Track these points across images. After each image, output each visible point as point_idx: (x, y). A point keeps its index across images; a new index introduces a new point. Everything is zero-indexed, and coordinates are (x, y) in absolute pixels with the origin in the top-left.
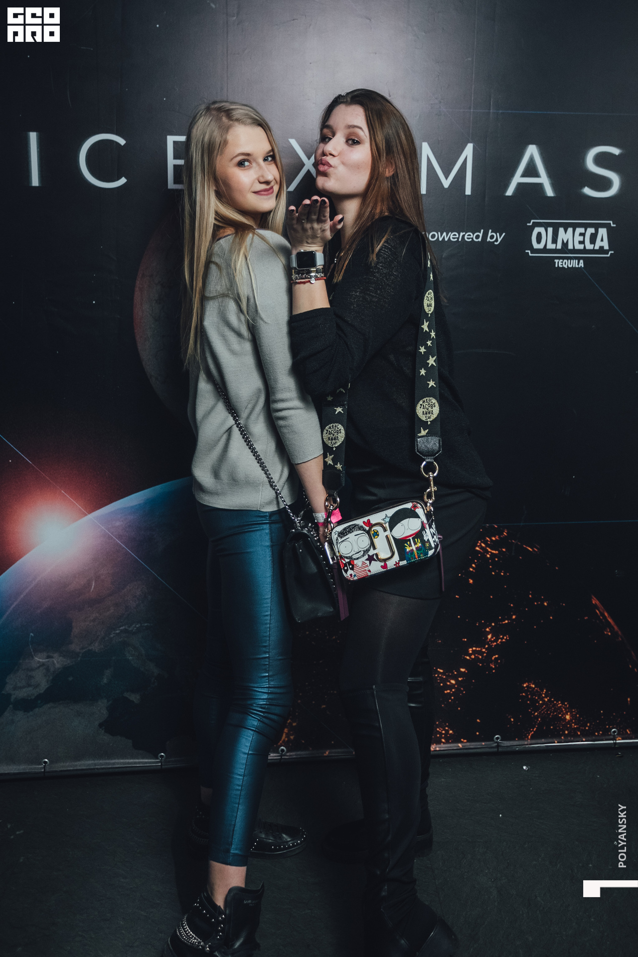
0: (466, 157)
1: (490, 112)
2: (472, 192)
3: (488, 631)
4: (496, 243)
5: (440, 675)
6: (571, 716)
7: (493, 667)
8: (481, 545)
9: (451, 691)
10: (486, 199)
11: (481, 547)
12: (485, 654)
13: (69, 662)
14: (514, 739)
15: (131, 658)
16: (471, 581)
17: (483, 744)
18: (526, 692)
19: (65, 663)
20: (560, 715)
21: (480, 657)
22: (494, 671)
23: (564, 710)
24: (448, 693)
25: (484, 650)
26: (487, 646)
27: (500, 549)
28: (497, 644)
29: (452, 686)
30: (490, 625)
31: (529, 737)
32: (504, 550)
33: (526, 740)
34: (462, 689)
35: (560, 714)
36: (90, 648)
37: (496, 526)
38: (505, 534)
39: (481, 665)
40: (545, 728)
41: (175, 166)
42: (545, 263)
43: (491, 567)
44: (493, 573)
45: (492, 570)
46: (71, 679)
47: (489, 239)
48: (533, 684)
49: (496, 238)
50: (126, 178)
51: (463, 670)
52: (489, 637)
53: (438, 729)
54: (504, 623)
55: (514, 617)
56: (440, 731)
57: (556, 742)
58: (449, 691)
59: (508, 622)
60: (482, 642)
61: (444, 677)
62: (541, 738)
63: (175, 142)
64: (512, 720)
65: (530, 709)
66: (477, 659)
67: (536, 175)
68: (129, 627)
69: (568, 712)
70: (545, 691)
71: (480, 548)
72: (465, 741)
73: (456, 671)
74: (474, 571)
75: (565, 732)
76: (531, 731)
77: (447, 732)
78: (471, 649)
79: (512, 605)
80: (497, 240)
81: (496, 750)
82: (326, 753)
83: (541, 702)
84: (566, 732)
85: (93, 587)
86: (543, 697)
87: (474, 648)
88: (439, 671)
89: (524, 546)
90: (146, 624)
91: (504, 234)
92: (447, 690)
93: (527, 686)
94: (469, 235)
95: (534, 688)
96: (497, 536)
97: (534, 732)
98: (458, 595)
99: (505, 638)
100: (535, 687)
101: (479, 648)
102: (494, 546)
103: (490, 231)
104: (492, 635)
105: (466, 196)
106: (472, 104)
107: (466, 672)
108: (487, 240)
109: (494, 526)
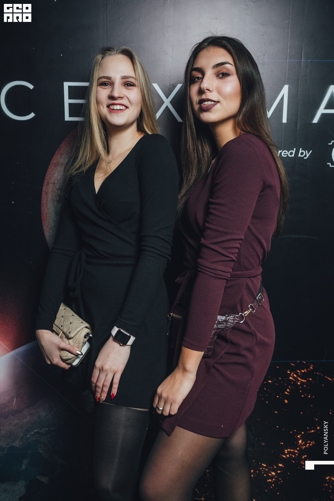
0: (283, 95)
1: (301, 61)
2: (287, 121)
3: (299, 438)
4: (305, 158)
5: (264, 469)
7: (303, 464)
8: (293, 376)
9: (272, 480)
10: (298, 126)
11: (294, 377)
12: (297, 455)
15: (42, 452)
16: (286, 401)
18: (328, 482)
21: (294, 456)
24: (270, 481)
25: (296, 451)
27: (308, 379)
28: (306, 447)
29: (273, 477)
30: (302, 433)
32: (310, 379)
34: (280, 479)
36: (13, 444)
37: (305, 362)
38: (311, 368)
39: (294, 462)
41: (70, 105)
43: (301, 391)
44: (303, 396)
45: (301, 394)
47: (300, 155)
48: (333, 478)
49: (305, 154)
50: (34, 113)
51: (280, 465)
52: (300, 442)
54: (311, 432)
55: (318, 428)
59: (314, 432)
60: (294, 445)
61: (267, 470)
63: (70, 87)
66: (290, 457)
68: (41, 430)
71: (293, 378)
73: (275, 466)
74: (288, 394)
78: (286, 451)
79: (317, 419)
80: (305, 156)
85: (14, 402)
87: (289, 450)
88: (263, 466)
89: (326, 377)
90: (52, 428)
91: (311, 151)
92: (269, 479)
94: (284, 153)
95: (333, 481)
96: (305, 370)
98: (276, 411)
99: (312, 443)
101: (292, 449)
102: (303, 376)
103: (301, 149)
104: (302, 441)
105: (283, 123)
106: (288, 56)
107: (283, 466)
108: (298, 155)
109: (303, 362)
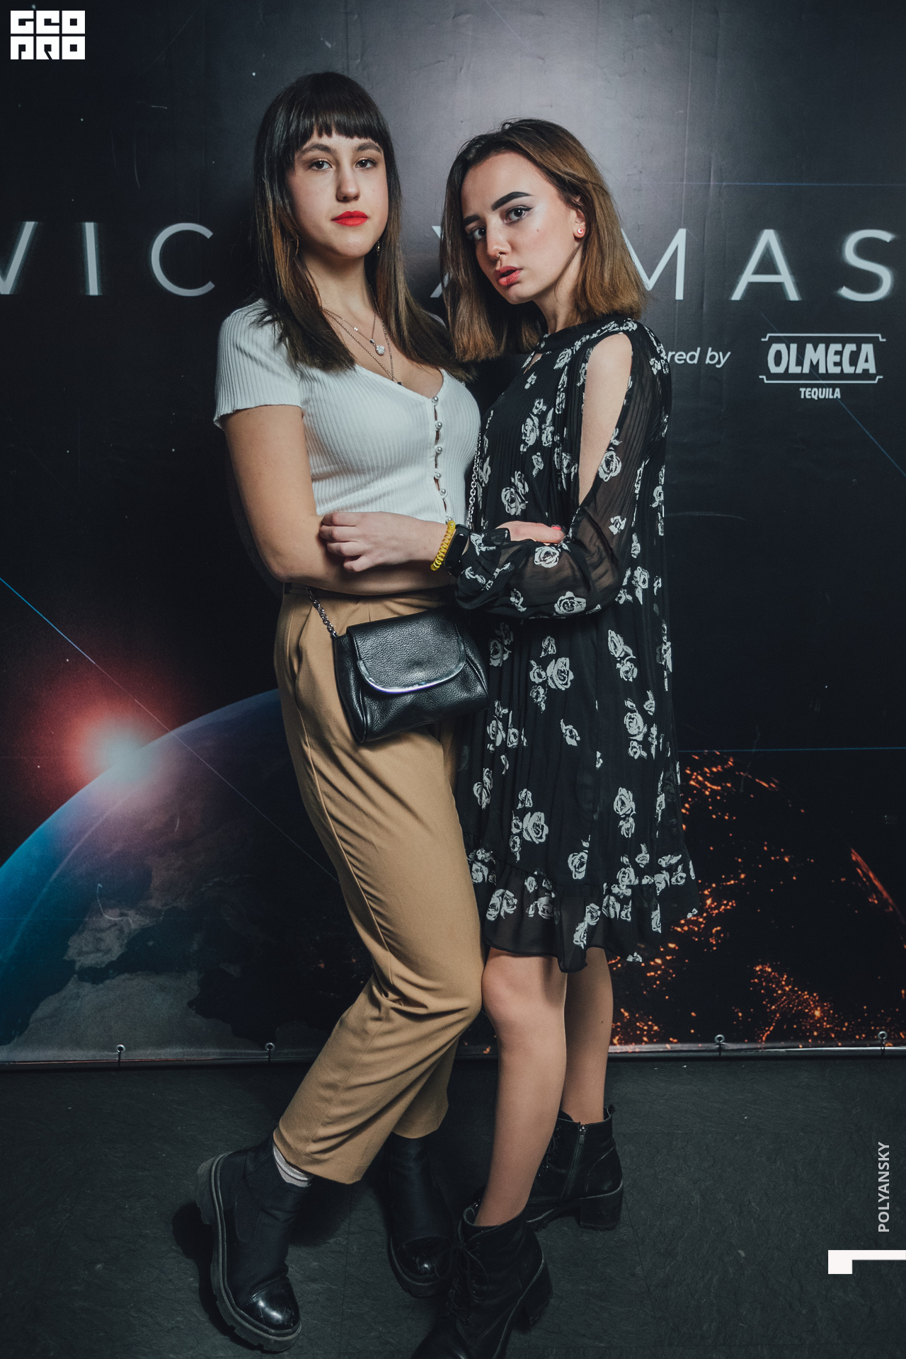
0: (677, 248)
1: (709, 185)
2: (684, 296)
3: (706, 895)
4: (717, 366)
6: (822, 1011)
7: (714, 943)
8: (697, 778)
9: (656, 973)
10: (704, 305)
11: (698, 781)
12: (703, 926)
13: (148, 921)
14: (742, 1041)
15: (228, 919)
17: (700, 1045)
18: (759, 977)
19: (143, 924)
20: (806, 1011)
21: (696, 929)
22: (715, 948)
23: (811, 1003)
24: (651, 976)
25: (701, 920)
26: (705, 915)
27: (723, 784)
28: (720, 912)
29: (657, 967)
30: (711, 887)
31: (764, 1038)
32: (729, 785)
33: (758, 1043)
34: (671, 971)
35: (807, 1009)
36: (175, 904)
37: (718, 753)
38: (730, 763)
39: (696, 939)
40: (785, 1027)
42: (787, 392)
43: (710, 808)
44: (714, 817)
45: (712, 812)
46: (151, 943)
47: (708, 361)
48: (769, 967)
49: (718, 359)
50: (213, 283)
51: (672, 946)
53: (638, 1024)
54: (729, 883)
55: (743, 876)
56: (641, 1026)
57: (801, 1046)
58: (653, 974)
59: (735, 883)
62: (780, 1040)
64: (740, 1014)
65: (765, 1000)
66: (691, 932)
67: (775, 271)
68: (226, 878)
69: (818, 1006)
70: (785, 976)
71: (696, 783)
72: (675, 1041)
74: (687, 813)
75: (813, 1033)
76: (767, 1031)
77: (650, 1027)
79: (740, 860)
80: (719, 362)
81: (717, 1054)
82: (486, 1050)
83: (780, 992)
84: (815, 1034)
85: (178, 826)
86: (783, 986)
89: (757, 780)
90: (247, 875)
91: (729, 353)
92: (650, 972)
93: (760, 970)
94: (679, 356)
95: (770, 973)
96: (719, 767)
97: (771, 1031)
99: (730, 904)
100: (772, 971)
102: (715, 779)
103: (710, 349)
104: (712, 900)
105: (676, 301)
106: (685, 172)
107: (677, 948)
108: (705, 361)
109: (715, 753)
